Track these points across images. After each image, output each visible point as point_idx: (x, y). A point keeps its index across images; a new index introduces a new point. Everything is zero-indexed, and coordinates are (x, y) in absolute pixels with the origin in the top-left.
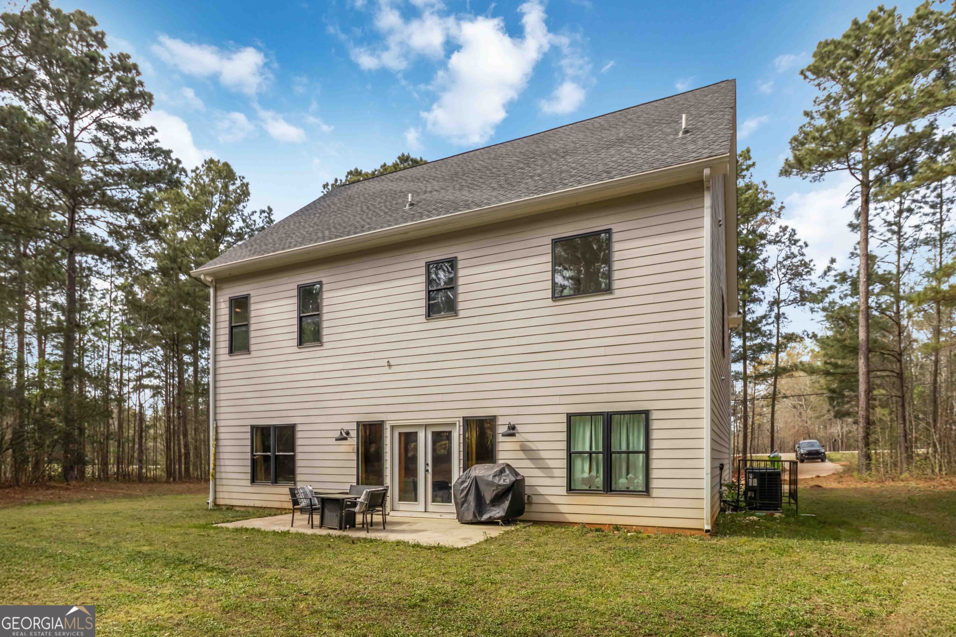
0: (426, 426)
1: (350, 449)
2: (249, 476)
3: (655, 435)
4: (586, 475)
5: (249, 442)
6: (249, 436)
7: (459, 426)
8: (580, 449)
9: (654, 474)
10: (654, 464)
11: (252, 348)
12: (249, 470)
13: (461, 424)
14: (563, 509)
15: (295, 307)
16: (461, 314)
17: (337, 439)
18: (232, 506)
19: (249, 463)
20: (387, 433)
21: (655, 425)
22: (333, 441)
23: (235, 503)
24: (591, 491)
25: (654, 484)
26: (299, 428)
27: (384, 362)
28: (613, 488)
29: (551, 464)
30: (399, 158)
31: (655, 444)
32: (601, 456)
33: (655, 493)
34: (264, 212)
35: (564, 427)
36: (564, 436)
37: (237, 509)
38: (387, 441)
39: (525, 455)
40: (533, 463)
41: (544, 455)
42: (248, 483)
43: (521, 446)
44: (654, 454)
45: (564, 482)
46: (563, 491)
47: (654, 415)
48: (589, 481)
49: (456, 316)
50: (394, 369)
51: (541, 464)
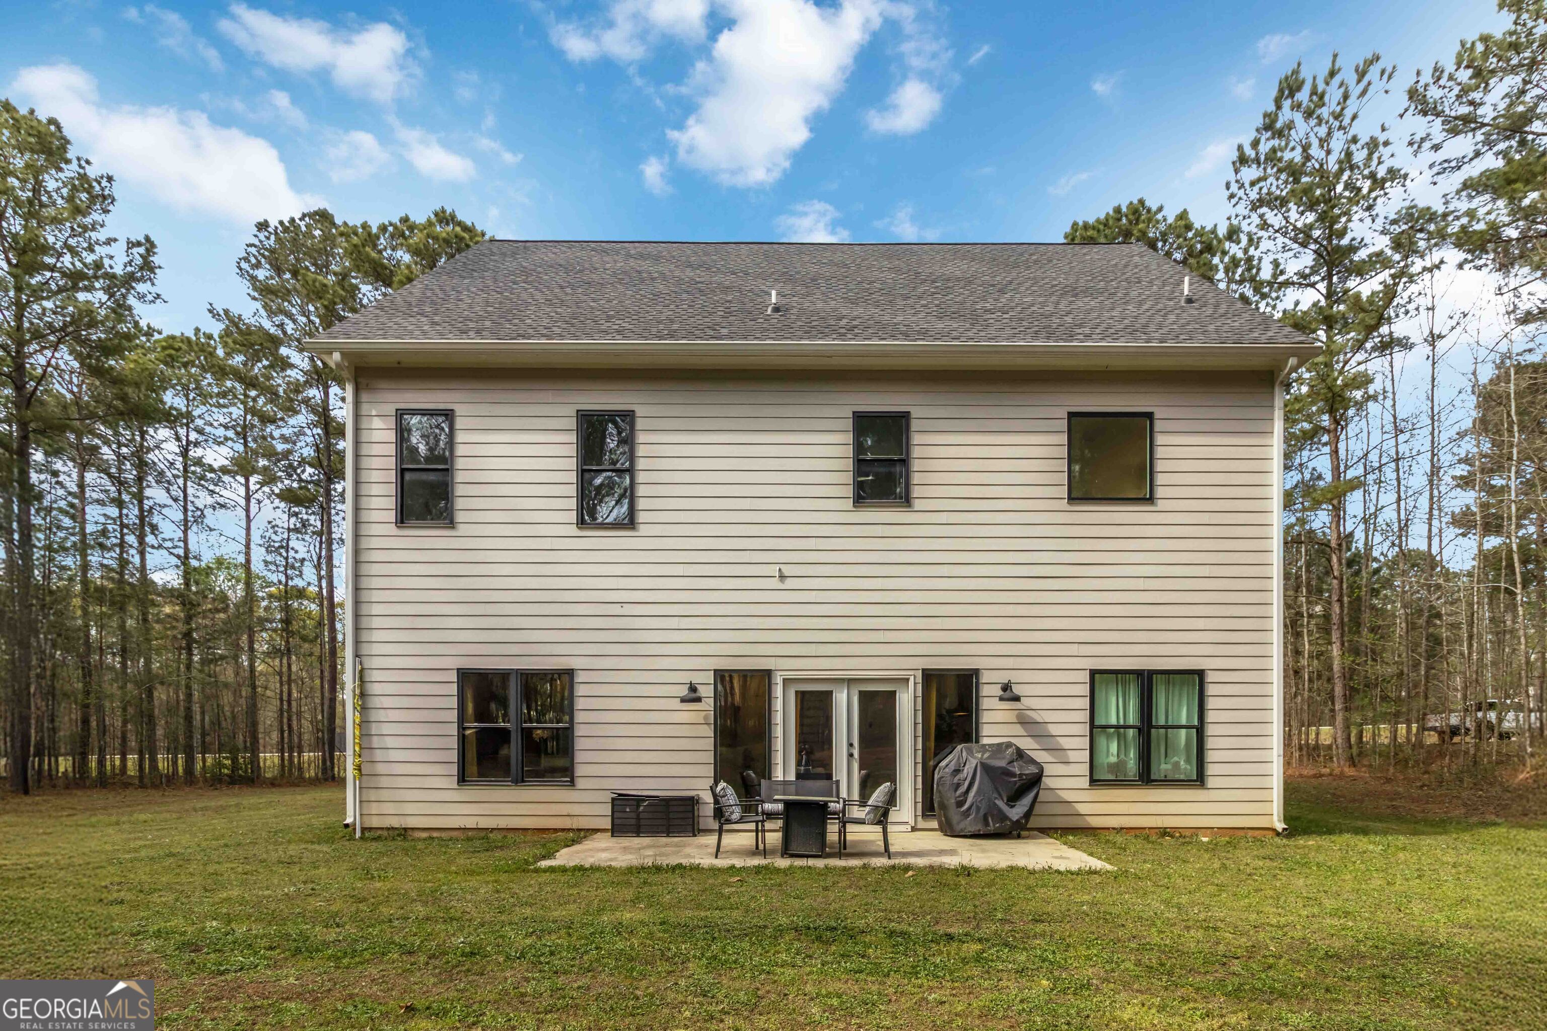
0: (850, 682)
1: (699, 718)
2: (454, 769)
3: (1211, 703)
4: (1113, 759)
5: (454, 702)
6: (454, 689)
7: (915, 683)
8: (1103, 722)
9: (1210, 756)
10: (1210, 743)
11: (460, 517)
12: (454, 756)
13: (920, 680)
14: (1082, 809)
15: (572, 450)
16: (918, 504)
17: (683, 700)
18: (405, 829)
19: (454, 743)
20: (778, 691)
21: (1211, 690)
22: (676, 704)
23: (411, 822)
24: (1119, 783)
25: (1211, 770)
26: (580, 677)
27: (774, 570)
28: (1153, 777)
29: (1065, 743)
30: (436, 214)
31: (1210, 717)
32: (1131, 732)
33: (1211, 782)
34: (139, 244)
35: (1085, 690)
36: (1085, 703)
37: (418, 834)
38: (778, 705)
39: (1025, 730)
40: (1038, 743)
41: (1053, 730)
42: (453, 782)
43: (1018, 717)
44: (1210, 730)
45: (1085, 769)
46: (1085, 782)
47: (1210, 677)
48: (1118, 767)
49: (910, 506)
50: (790, 583)
51: (1050, 743)
